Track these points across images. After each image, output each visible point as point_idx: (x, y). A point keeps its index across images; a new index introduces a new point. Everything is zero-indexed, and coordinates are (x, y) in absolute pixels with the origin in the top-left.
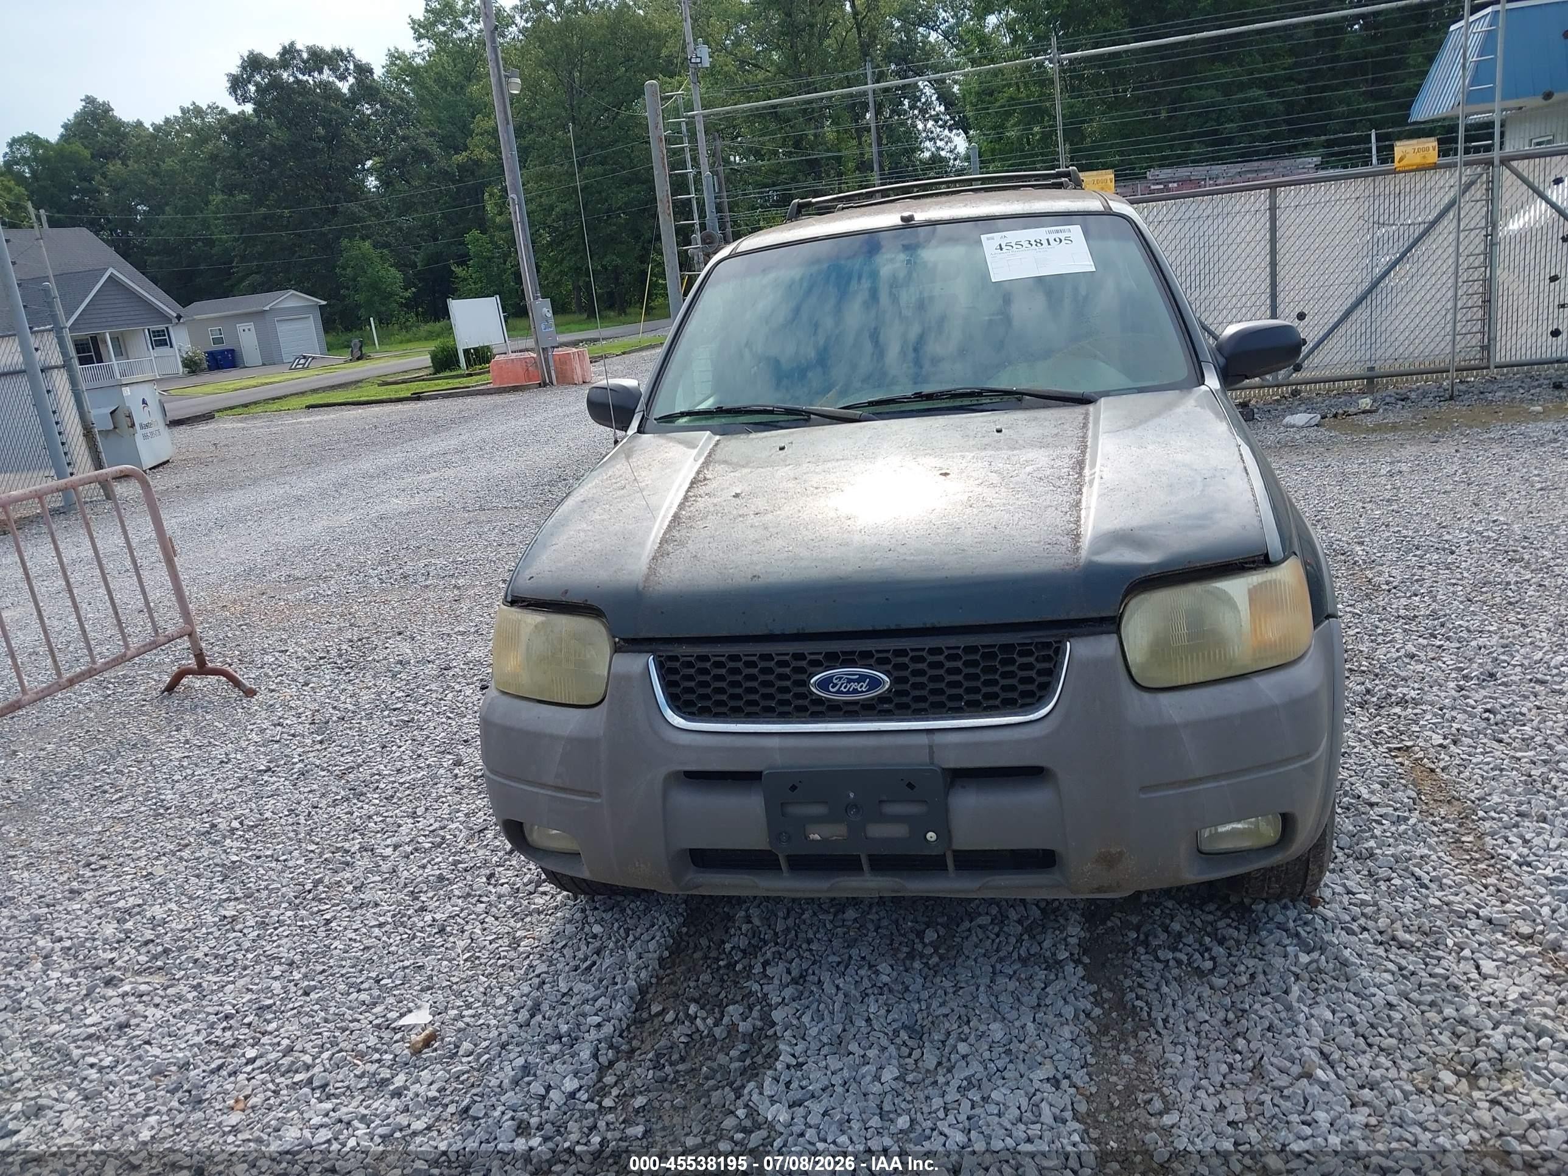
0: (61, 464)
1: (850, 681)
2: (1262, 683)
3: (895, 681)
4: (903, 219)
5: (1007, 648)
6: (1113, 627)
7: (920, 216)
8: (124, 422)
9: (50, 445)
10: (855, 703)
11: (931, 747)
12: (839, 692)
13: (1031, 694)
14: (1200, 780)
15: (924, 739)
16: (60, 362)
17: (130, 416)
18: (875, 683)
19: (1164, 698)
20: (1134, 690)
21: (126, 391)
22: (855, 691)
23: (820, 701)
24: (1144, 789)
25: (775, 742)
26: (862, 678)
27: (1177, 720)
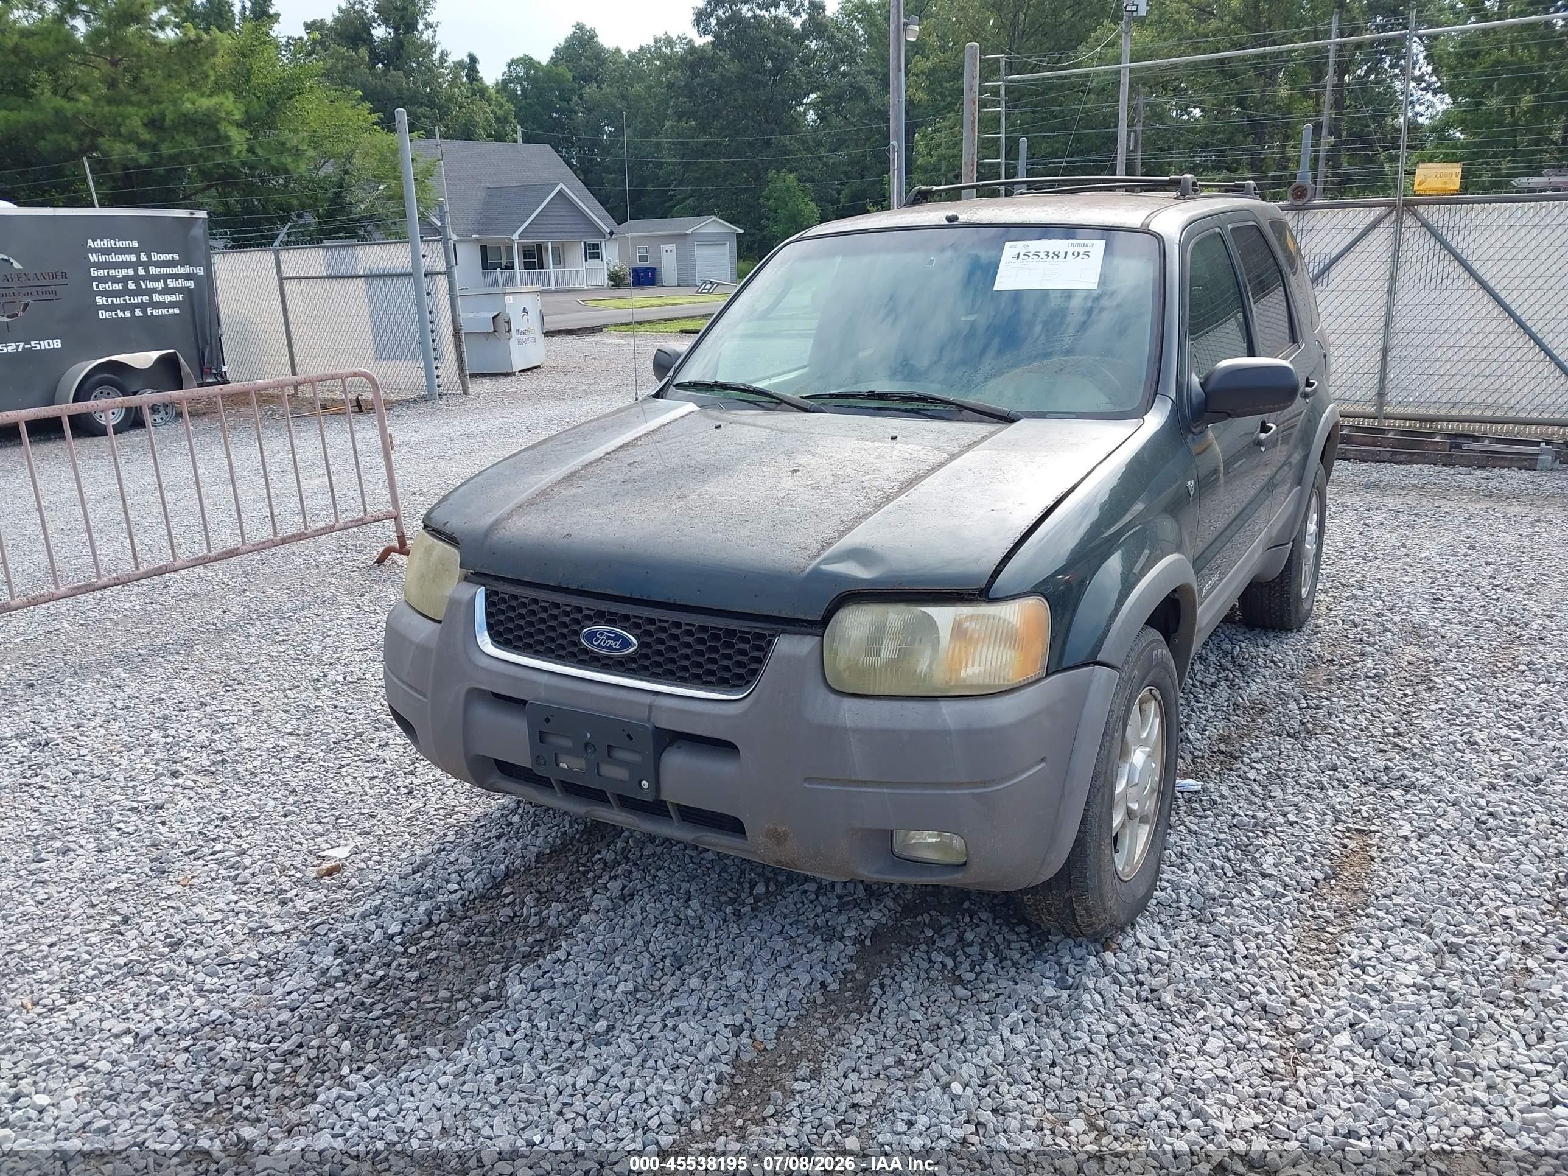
0: (430, 360)
1: (608, 638)
2: (945, 707)
3: (642, 645)
4: (949, 219)
5: (731, 633)
6: (820, 631)
7: (963, 218)
8: (503, 326)
9: (423, 342)
10: (610, 658)
11: (650, 706)
12: (599, 646)
13: (740, 677)
14: (864, 783)
15: (648, 699)
16: (443, 269)
17: (508, 322)
18: (626, 644)
19: (847, 702)
20: (823, 691)
21: (509, 299)
22: (610, 648)
23: (586, 651)
24: (806, 779)
25: (544, 678)
26: (618, 637)
27: (849, 724)
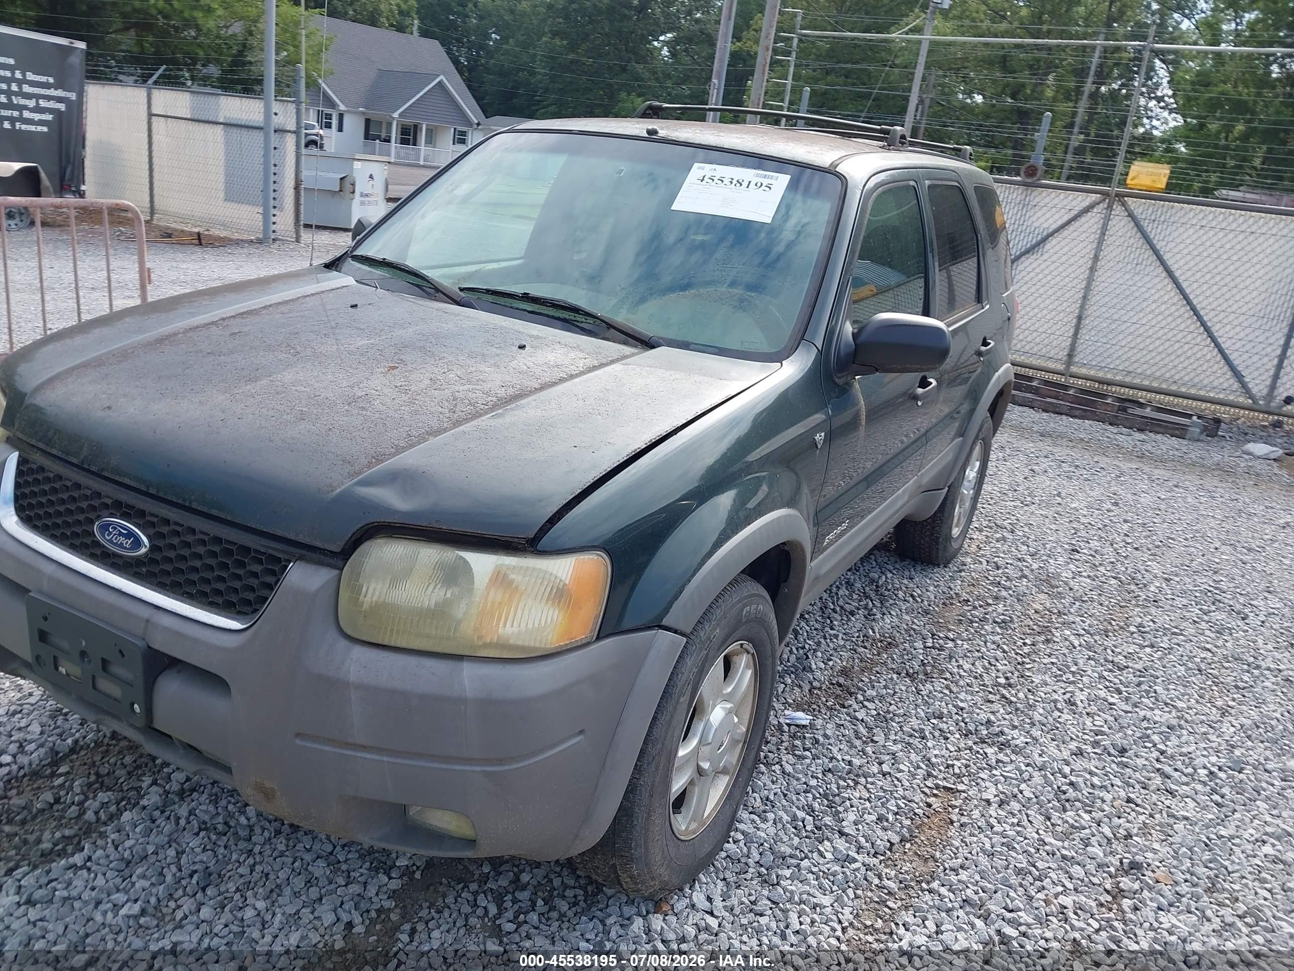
1: (121, 534)
2: (468, 670)
3: (153, 548)
4: (649, 132)
5: (246, 550)
6: (340, 563)
7: (662, 133)
8: (348, 187)
9: (265, 191)
10: (121, 556)
11: (147, 621)
12: (110, 541)
13: (249, 603)
14: (364, 748)
15: (146, 613)
16: (293, 128)
17: (353, 184)
18: (138, 543)
19: (358, 652)
20: (333, 633)
21: (357, 165)
22: (121, 546)
23: (97, 544)
24: (298, 735)
25: (50, 569)
26: (130, 534)
27: (352, 678)
